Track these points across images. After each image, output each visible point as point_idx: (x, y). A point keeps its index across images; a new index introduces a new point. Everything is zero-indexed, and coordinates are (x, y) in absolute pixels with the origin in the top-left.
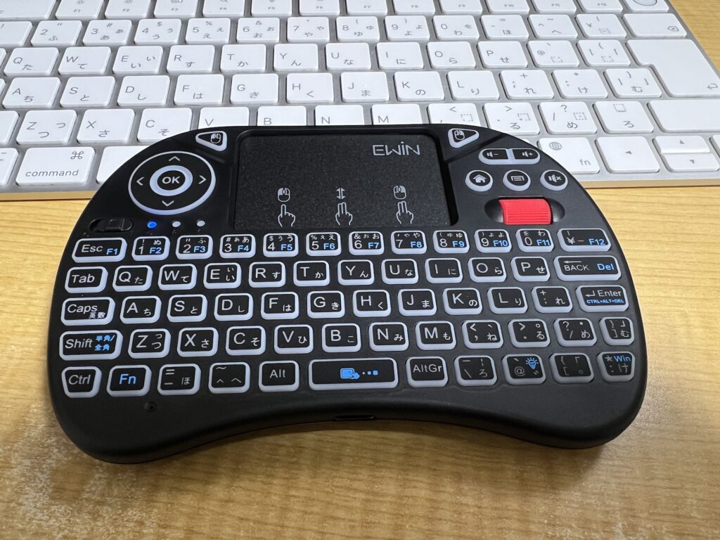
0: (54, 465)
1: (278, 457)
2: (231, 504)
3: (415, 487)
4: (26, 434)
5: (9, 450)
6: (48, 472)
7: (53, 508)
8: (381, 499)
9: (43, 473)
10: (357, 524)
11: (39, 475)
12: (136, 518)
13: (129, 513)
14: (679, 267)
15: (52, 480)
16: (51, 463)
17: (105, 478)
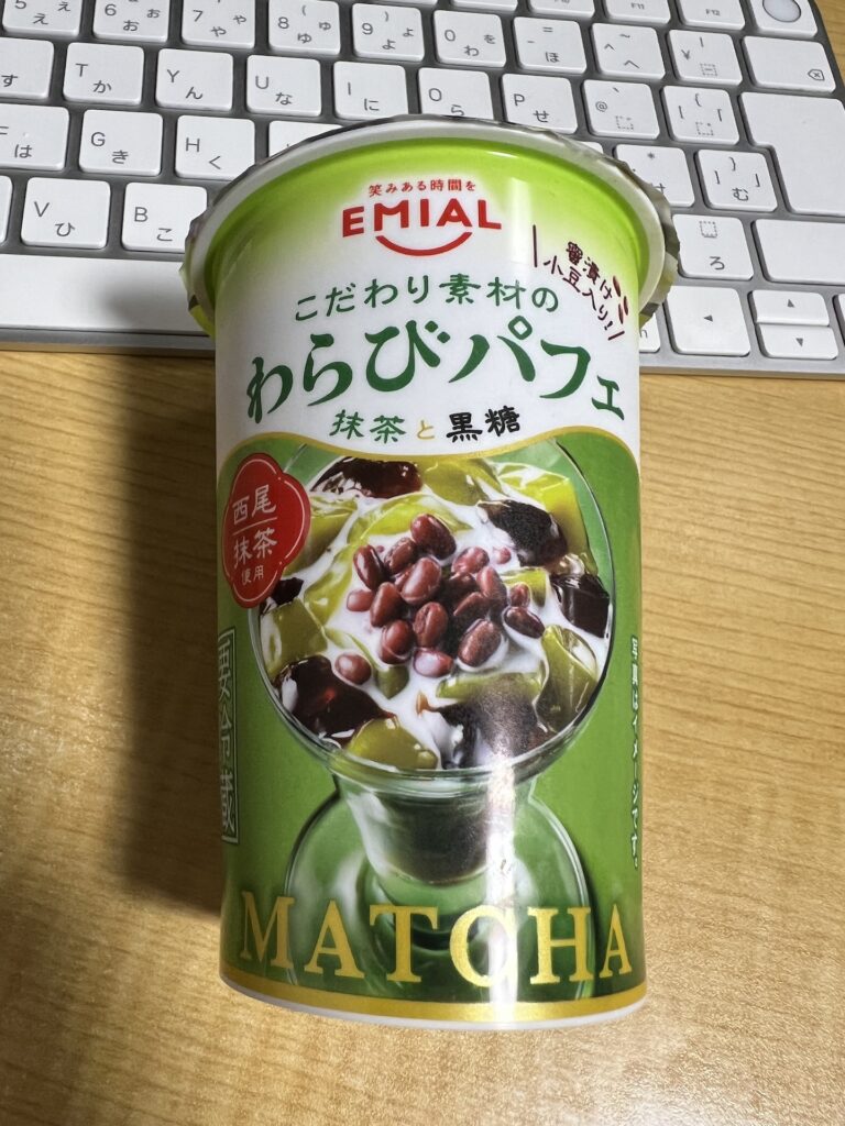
3: (282, 1048)
8: (227, 1061)
10: (182, 1100)
14: (790, 694)
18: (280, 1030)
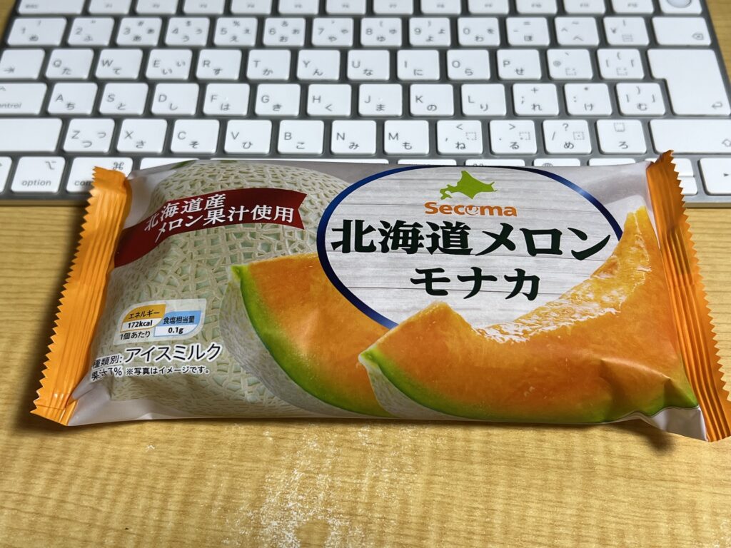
0: (296, 525)
1: (475, 518)
3: (587, 541)
4: (268, 501)
5: (258, 514)
6: (293, 531)
9: (289, 532)
11: (287, 533)
15: (298, 538)
16: (293, 524)
17: (339, 535)
18: (584, 534)
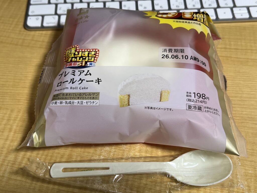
2: (147, 185)
7: (103, 185)
12: (124, 188)
13: (122, 187)
